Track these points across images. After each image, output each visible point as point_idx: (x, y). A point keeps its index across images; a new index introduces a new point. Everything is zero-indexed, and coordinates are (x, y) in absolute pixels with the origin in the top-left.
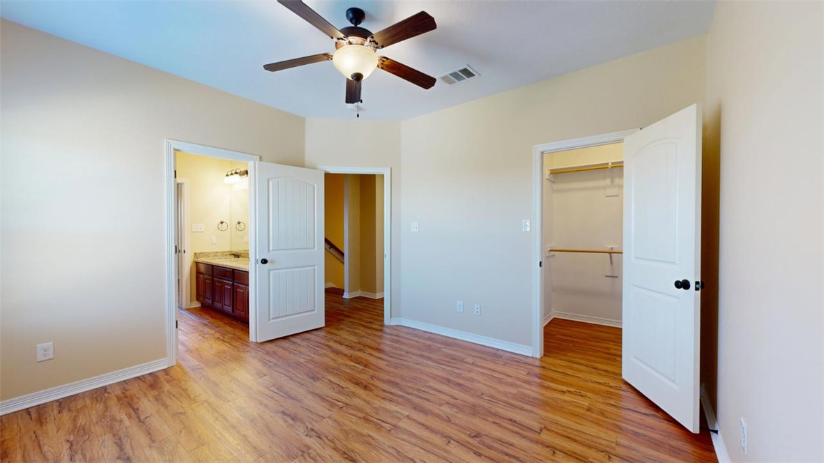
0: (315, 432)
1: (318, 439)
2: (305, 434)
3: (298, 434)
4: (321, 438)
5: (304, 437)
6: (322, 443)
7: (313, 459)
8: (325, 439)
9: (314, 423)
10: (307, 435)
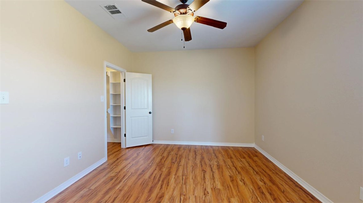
0: (205, 192)
1: (206, 189)
2: (208, 194)
3: (211, 197)
4: (205, 189)
5: (210, 194)
6: (206, 187)
7: (213, 185)
8: (204, 187)
9: (201, 197)
10: (208, 193)
